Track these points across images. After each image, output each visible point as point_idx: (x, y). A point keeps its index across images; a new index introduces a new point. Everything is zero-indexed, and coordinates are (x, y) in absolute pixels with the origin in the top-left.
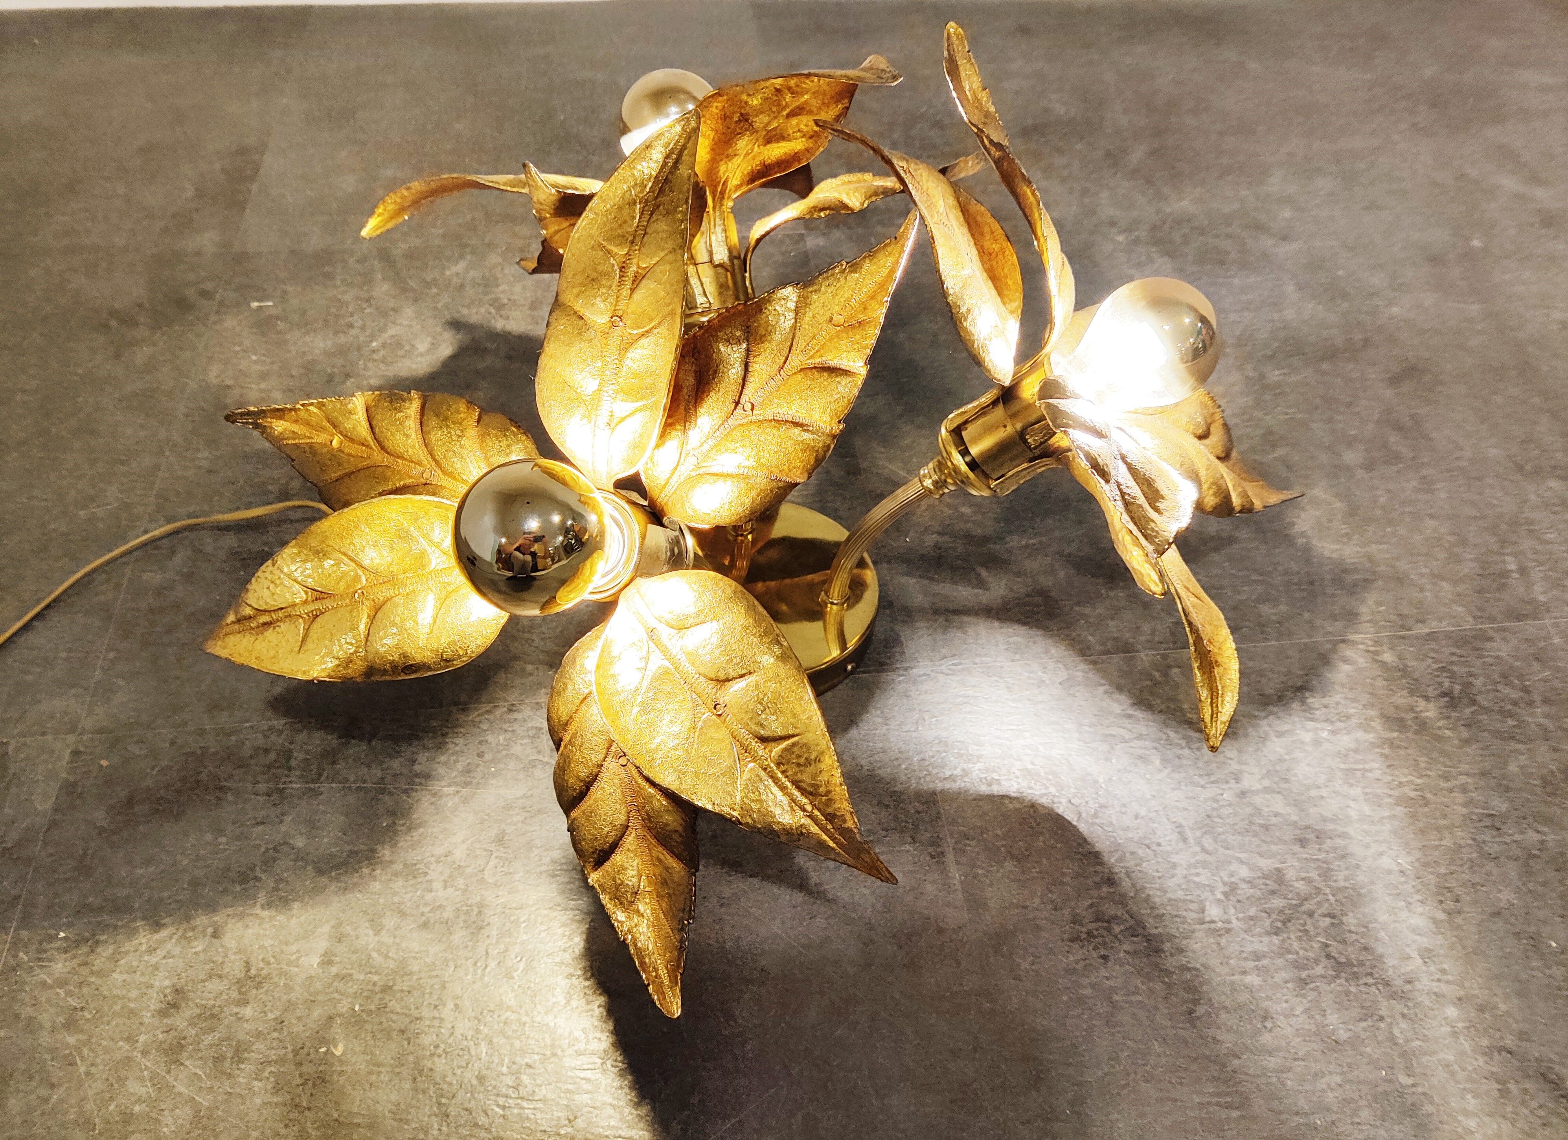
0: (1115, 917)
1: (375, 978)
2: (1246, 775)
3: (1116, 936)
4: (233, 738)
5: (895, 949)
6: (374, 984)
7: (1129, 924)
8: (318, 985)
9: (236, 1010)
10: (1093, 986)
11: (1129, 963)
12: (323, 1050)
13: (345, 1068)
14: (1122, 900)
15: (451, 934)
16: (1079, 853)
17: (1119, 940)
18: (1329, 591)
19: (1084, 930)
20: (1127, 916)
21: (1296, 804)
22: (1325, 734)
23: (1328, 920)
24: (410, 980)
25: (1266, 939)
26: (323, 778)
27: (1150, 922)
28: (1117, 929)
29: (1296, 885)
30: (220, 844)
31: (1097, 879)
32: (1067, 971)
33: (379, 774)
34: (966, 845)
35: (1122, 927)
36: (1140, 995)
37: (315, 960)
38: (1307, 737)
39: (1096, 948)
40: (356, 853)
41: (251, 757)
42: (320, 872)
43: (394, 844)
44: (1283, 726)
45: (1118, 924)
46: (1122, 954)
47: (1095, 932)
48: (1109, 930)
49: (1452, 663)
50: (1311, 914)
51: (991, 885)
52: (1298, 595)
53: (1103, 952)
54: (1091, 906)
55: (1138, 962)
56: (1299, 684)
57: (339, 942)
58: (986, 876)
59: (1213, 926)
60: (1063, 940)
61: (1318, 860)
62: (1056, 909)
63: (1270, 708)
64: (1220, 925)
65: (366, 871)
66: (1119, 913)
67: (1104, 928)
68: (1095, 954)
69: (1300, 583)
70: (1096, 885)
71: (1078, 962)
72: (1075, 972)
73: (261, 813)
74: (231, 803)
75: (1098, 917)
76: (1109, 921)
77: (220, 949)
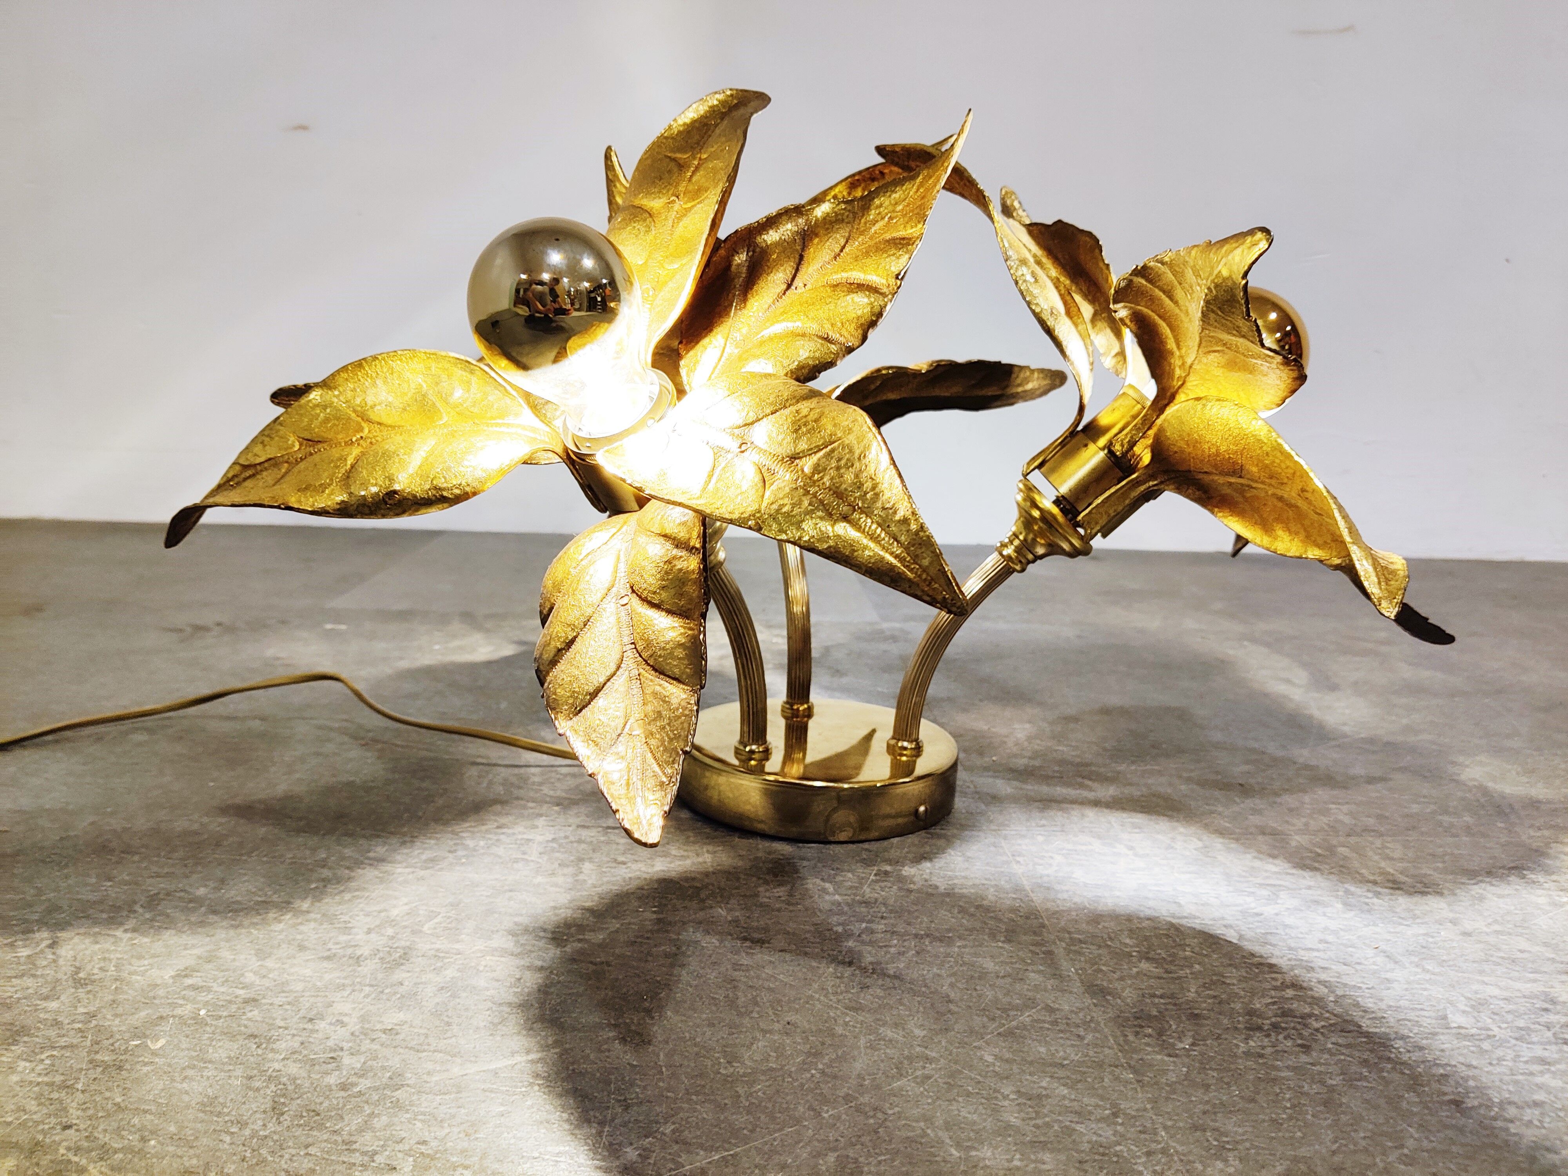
0: (1310, 1015)
1: (241, 992)
2: (1466, 921)
3: (1317, 1030)
4: (165, 824)
6: (236, 997)
7: (1333, 1022)
8: (161, 992)
9: (39, 1002)
10: (1294, 1069)
11: (1343, 1054)
12: (136, 1043)
13: (157, 1060)
14: (1318, 1001)
15: (359, 966)
16: (1245, 963)
17: (1322, 1033)
18: (1523, 813)
19: (1268, 1022)
20: (1328, 1015)
21: (1545, 944)
24: (287, 997)
25: (1554, 1048)
26: (254, 854)
27: (1365, 1024)
28: (1317, 1025)
30: (103, 886)
31: (1277, 984)
32: (1247, 1054)
33: (324, 856)
34: (1082, 948)
35: (1323, 1023)
36: (1369, 1082)
37: (168, 974)
38: (1542, 900)
39: (1288, 1037)
40: (267, 903)
41: (179, 836)
42: (215, 912)
43: (318, 899)
44: (1504, 889)
45: (1317, 1021)
46: (1330, 1046)
47: (1283, 1025)
48: (1306, 1026)
51: (1122, 979)
52: (1482, 812)
53: (1300, 1042)
54: (1274, 1003)
55: (1357, 1054)
56: (1512, 865)
57: (208, 962)
58: (1114, 972)
59: (1464, 1031)
62: (1220, 1003)
63: (1480, 878)
64: (1474, 1031)
65: (271, 915)
66: (1316, 1012)
67: (1298, 1022)
68: (1289, 1043)
69: (1483, 806)
70: (1275, 988)
71: (1263, 1048)
72: (1261, 1056)
73: (166, 870)
74: (134, 862)
75: (1285, 1013)
76: (1302, 1018)
77: (51, 956)
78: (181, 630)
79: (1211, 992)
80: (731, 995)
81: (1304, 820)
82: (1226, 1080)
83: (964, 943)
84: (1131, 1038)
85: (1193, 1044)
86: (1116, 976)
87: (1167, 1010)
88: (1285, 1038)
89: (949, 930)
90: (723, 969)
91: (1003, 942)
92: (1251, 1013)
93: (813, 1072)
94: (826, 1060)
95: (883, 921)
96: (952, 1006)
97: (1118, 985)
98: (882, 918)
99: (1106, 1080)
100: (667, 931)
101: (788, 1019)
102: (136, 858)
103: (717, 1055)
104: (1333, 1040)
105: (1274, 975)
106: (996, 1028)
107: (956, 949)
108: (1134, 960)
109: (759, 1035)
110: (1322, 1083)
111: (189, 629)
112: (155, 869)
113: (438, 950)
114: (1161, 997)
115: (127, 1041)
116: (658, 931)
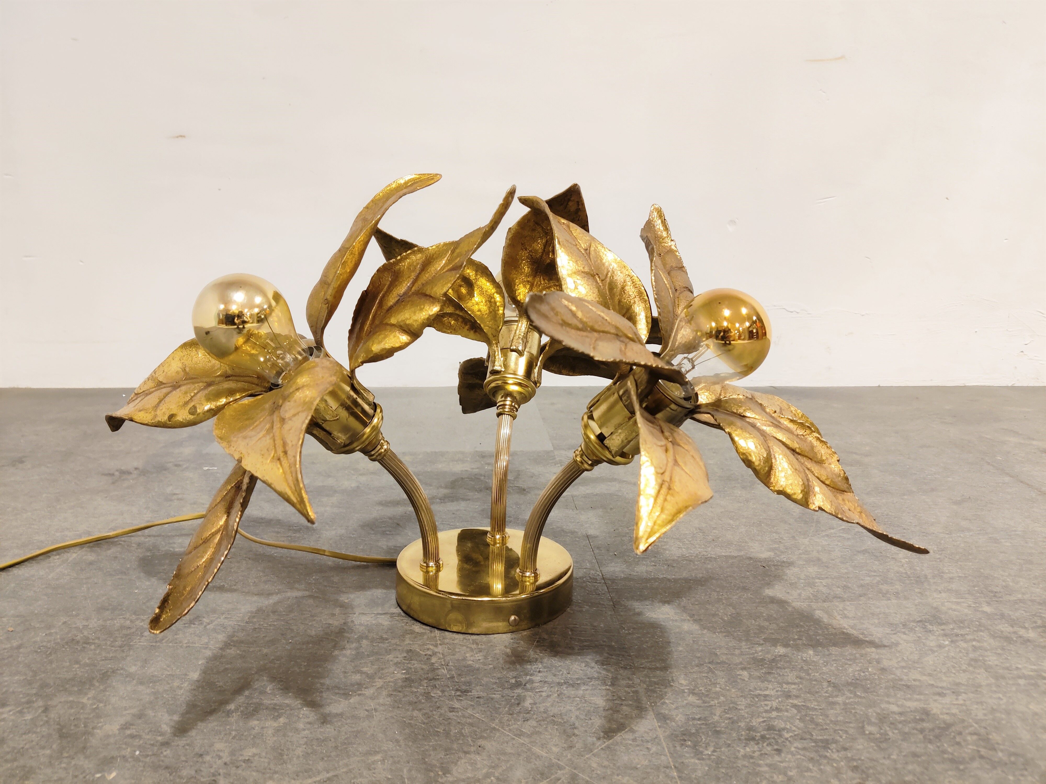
0: (784, 729)
1: (159, 738)
2: (884, 660)
3: (787, 739)
4: (108, 622)
5: (595, 739)
6: (157, 741)
7: (796, 733)
8: (112, 740)
9: (39, 750)
10: (769, 766)
11: (800, 754)
12: (98, 775)
14: (790, 719)
15: (229, 717)
16: (750, 694)
17: (789, 741)
18: (932, 581)
19: (759, 734)
20: (794, 728)
21: (930, 675)
22: (947, 643)
23: (975, 737)
24: (186, 740)
25: (922, 746)
26: (164, 641)
28: (787, 735)
29: (941, 716)
30: (74, 668)
31: (768, 708)
32: (745, 756)
33: (206, 641)
34: (655, 688)
35: (791, 734)
36: (812, 772)
37: (115, 728)
38: (933, 644)
39: (769, 744)
40: (173, 676)
41: (118, 630)
42: (141, 683)
44: (911, 637)
45: (787, 732)
46: (793, 749)
47: (767, 736)
48: (781, 736)
49: (1040, 613)
50: (960, 733)
51: (677, 708)
52: (908, 582)
53: (776, 747)
54: (764, 722)
55: (808, 754)
56: (919, 619)
57: (140, 718)
58: (673, 704)
59: (872, 736)
60: (740, 739)
61: (958, 704)
62: (733, 723)
63: (898, 629)
64: (878, 736)
66: (788, 727)
67: (777, 734)
68: (769, 748)
69: (909, 577)
70: (766, 711)
71: (754, 752)
72: (752, 757)
73: (111, 655)
74: (91, 650)
75: (770, 728)
76: (779, 731)
77: (45, 719)
78: (113, 475)
79: (728, 716)
80: (447, 729)
81: (799, 591)
82: (730, 774)
83: (587, 687)
84: (678, 748)
85: (714, 751)
86: (674, 706)
87: (701, 728)
88: (767, 745)
89: (578, 679)
90: (443, 711)
91: (610, 686)
92: (750, 729)
93: (492, 778)
94: (500, 770)
95: (540, 674)
96: (576, 731)
97: (674, 713)
98: (539, 672)
99: (661, 777)
100: (411, 687)
101: (479, 744)
102: (93, 647)
103: (437, 769)
104: (795, 745)
105: (766, 703)
106: (600, 745)
107: (582, 692)
108: (686, 695)
109: (461, 755)
110: (785, 774)
111: (117, 473)
112: (104, 654)
113: (275, 704)
114: (699, 719)
115: (93, 775)
116: (406, 687)
